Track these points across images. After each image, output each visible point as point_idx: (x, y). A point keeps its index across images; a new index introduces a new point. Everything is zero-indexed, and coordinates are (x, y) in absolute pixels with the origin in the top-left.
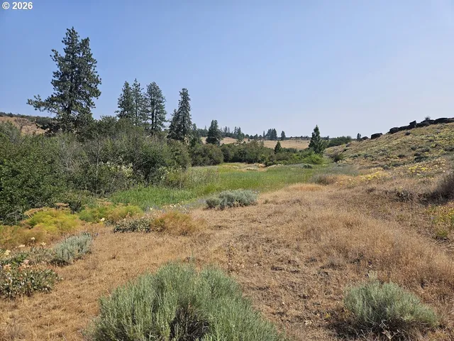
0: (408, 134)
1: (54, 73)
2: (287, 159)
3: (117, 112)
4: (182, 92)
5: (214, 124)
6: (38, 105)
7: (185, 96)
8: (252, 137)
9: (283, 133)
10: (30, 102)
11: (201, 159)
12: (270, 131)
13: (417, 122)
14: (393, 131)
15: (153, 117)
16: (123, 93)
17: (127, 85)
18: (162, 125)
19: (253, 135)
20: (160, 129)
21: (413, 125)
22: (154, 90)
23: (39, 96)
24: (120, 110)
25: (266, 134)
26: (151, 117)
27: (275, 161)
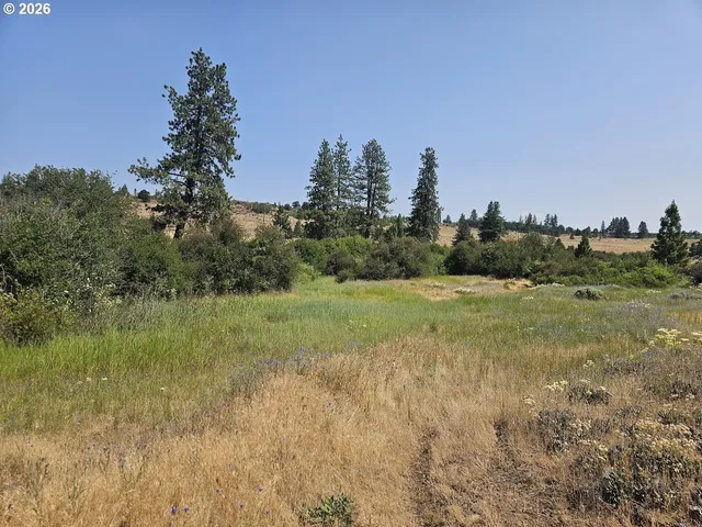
1: (171, 123)
3: (308, 187)
4: (424, 153)
5: (493, 209)
6: (145, 174)
7: (429, 161)
8: (578, 233)
9: (643, 225)
10: (132, 170)
11: (382, 266)
12: (615, 222)
15: (369, 196)
16: (318, 158)
17: (325, 144)
18: (383, 209)
19: (581, 229)
20: (377, 215)
22: (373, 153)
23: (145, 160)
24: (313, 185)
25: (606, 226)
26: (366, 196)
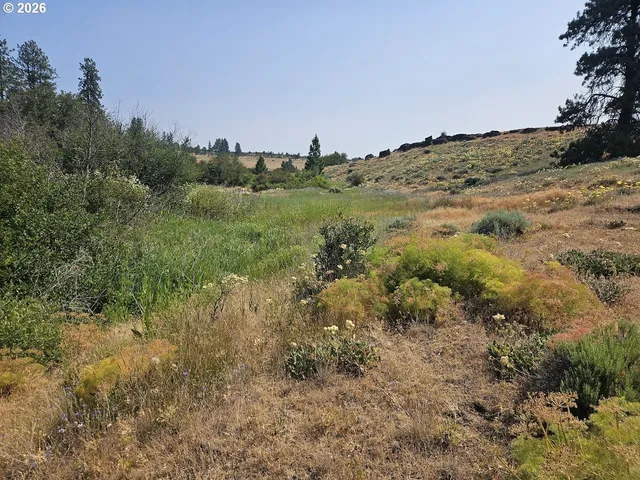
0: (427, 152)
2: (284, 181)
4: (84, 63)
7: (90, 71)
9: (238, 145)
12: (218, 141)
13: (434, 138)
14: (404, 148)
21: (429, 141)
25: (213, 144)
27: (268, 184)
